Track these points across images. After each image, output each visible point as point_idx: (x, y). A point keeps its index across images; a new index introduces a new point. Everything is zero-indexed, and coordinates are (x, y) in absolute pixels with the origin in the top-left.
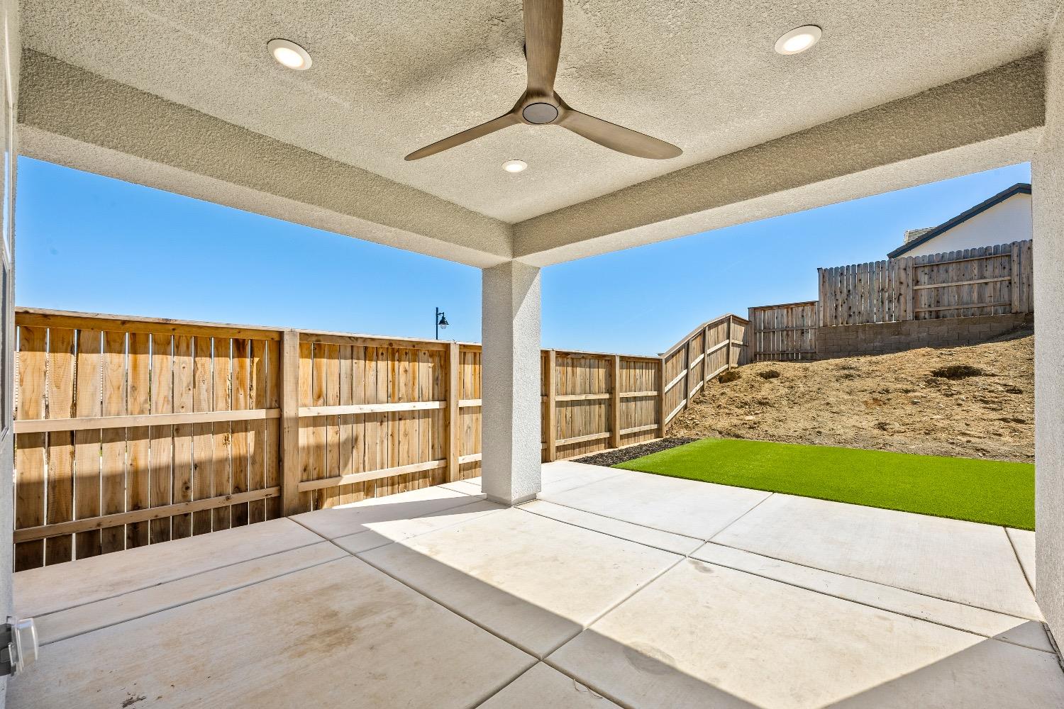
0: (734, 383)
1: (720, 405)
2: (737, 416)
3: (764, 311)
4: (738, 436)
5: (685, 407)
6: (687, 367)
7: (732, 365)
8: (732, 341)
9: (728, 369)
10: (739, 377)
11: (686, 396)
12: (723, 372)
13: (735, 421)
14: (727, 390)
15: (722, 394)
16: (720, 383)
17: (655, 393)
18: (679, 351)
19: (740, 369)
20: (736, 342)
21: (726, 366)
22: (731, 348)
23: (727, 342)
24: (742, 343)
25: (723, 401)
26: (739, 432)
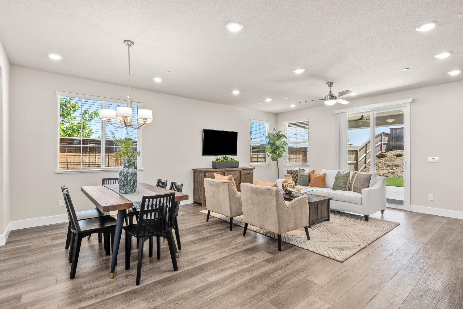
0: (384, 158)
1: (379, 166)
2: (386, 170)
3: (397, 130)
4: (387, 176)
5: (365, 167)
6: (366, 152)
7: (383, 151)
8: (383, 142)
9: (381, 153)
10: (386, 156)
11: (365, 163)
12: (379, 154)
13: (385, 172)
14: (381, 161)
15: (380, 162)
16: (378, 158)
17: (355, 162)
18: (363, 148)
19: (386, 153)
20: (385, 142)
21: (381, 152)
22: (382, 145)
23: (381, 143)
24: (387, 143)
25: (380, 165)
26: (387, 175)
